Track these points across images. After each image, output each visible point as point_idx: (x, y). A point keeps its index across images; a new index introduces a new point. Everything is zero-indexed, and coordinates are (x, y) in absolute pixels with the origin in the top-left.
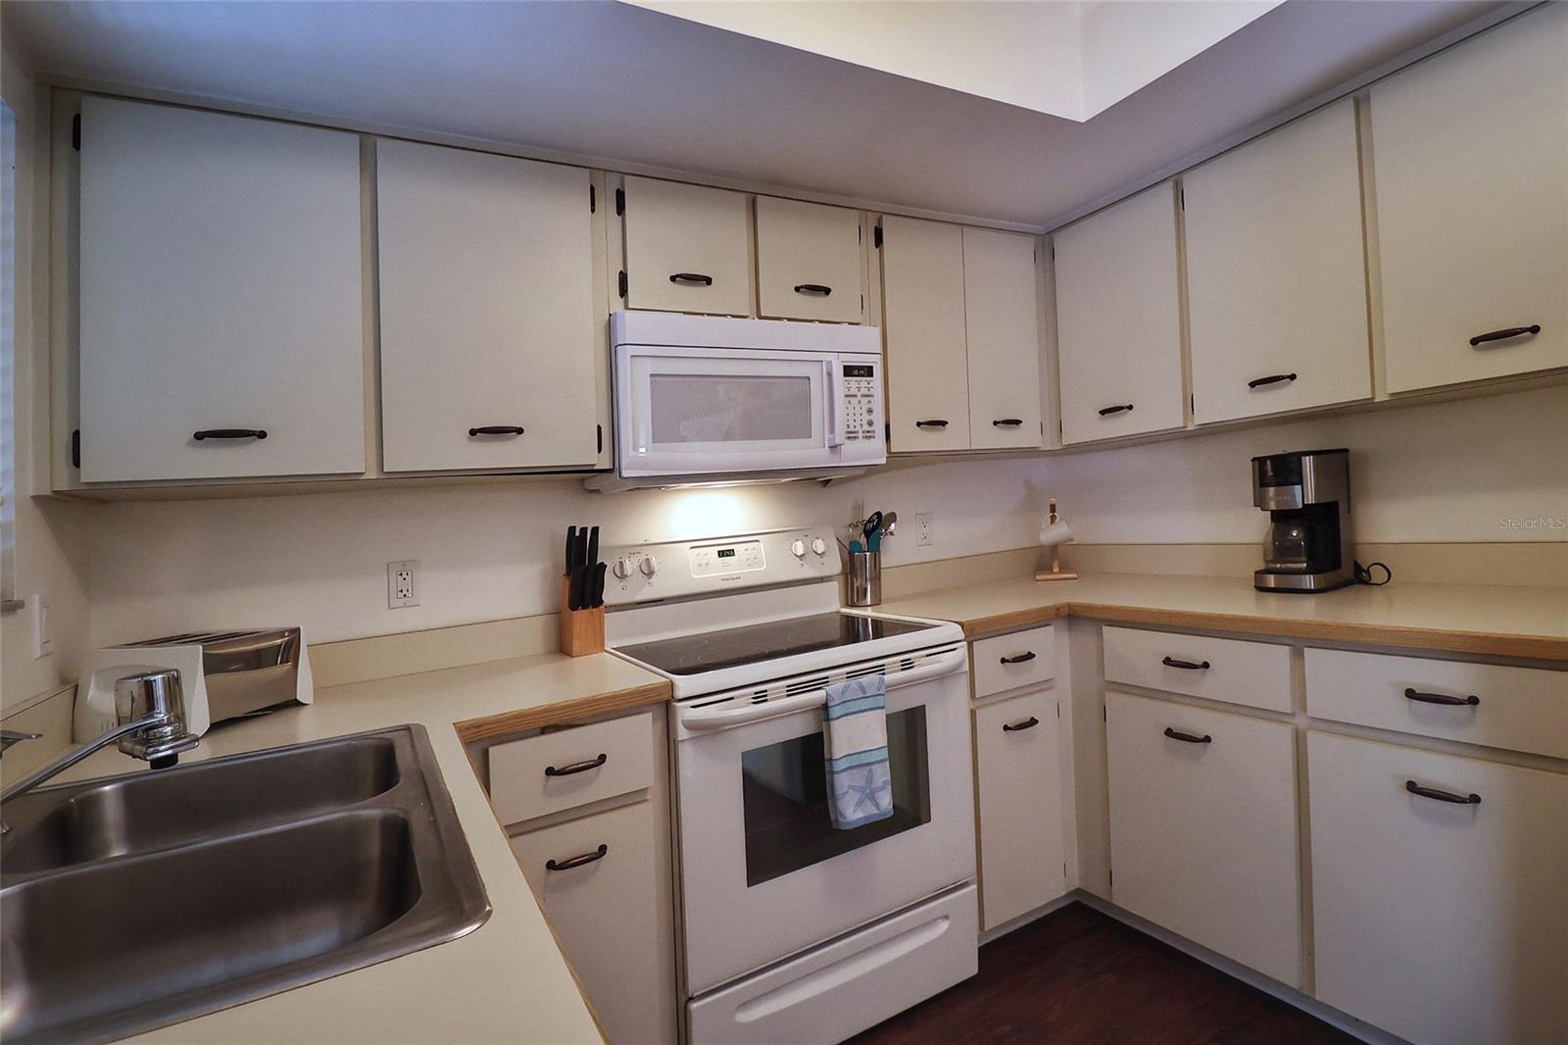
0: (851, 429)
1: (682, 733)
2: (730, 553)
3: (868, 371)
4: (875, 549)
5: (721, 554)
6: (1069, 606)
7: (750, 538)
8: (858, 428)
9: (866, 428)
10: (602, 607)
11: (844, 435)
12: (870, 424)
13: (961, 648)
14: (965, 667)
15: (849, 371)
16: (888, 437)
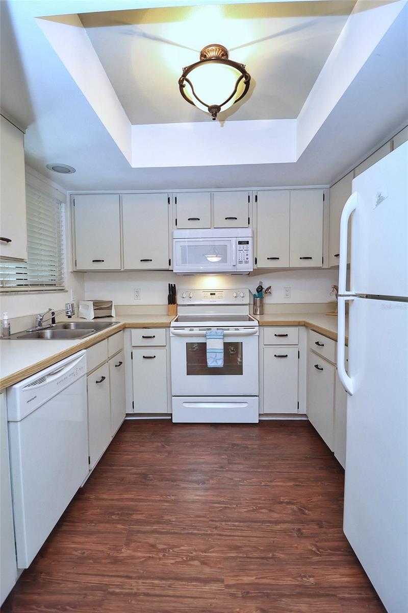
0: (241, 260)
1: (171, 335)
2: (214, 294)
3: (247, 243)
4: (262, 298)
5: (211, 294)
6: (305, 322)
7: (221, 291)
8: (243, 260)
9: (246, 260)
10: (176, 304)
11: (238, 262)
12: (247, 259)
13: (257, 329)
14: (257, 334)
15: (240, 243)
16: (256, 263)
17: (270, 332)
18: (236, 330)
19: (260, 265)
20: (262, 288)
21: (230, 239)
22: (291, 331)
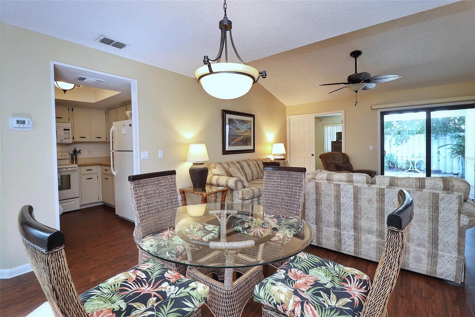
4: (76, 155)
6: (100, 163)
8: (67, 138)
11: (64, 139)
12: (69, 137)
13: (77, 168)
14: (78, 170)
15: (65, 130)
16: (73, 139)
17: (84, 169)
18: (66, 169)
19: (76, 140)
20: (76, 151)
21: (59, 127)
22: (94, 168)
